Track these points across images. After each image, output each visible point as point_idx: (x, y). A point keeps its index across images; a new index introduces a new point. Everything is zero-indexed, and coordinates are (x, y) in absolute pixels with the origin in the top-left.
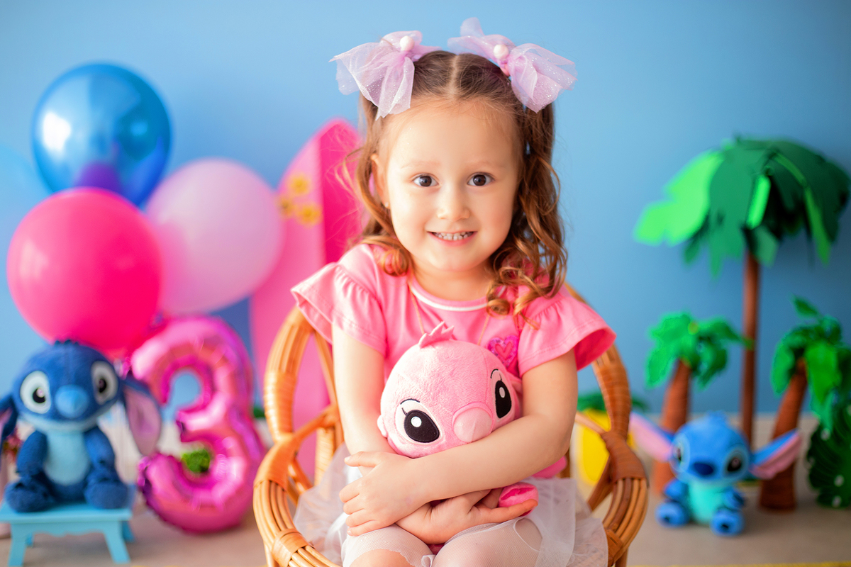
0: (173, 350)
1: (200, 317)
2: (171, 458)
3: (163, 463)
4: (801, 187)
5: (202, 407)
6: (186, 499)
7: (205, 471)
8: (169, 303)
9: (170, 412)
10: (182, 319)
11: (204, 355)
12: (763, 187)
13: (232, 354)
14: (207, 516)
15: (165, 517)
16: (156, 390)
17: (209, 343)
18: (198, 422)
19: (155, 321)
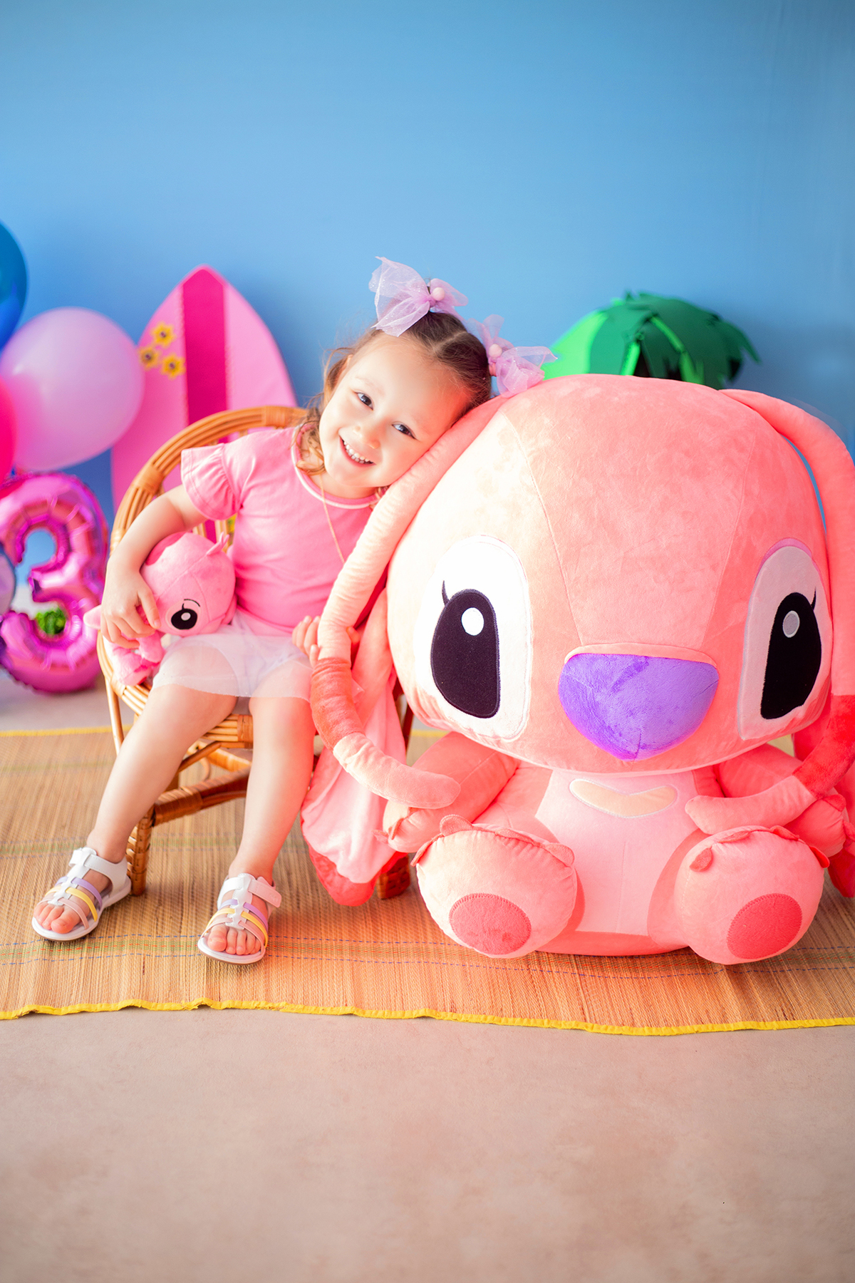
0: (27, 508)
1: (52, 474)
2: (24, 615)
3: (15, 619)
4: (677, 353)
5: (58, 566)
6: (40, 659)
7: (60, 631)
8: (24, 460)
9: (23, 570)
10: (38, 476)
11: (58, 514)
12: (634, 352)
13: (89, 515)
14: (60, 674)
15: (17, 676)
16: (9, 548)
17: (62, 502)
18: (51, 581)
19: (9, 477)
